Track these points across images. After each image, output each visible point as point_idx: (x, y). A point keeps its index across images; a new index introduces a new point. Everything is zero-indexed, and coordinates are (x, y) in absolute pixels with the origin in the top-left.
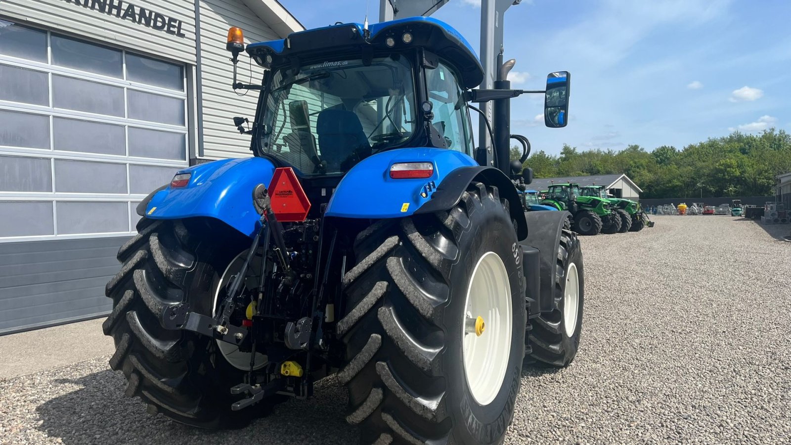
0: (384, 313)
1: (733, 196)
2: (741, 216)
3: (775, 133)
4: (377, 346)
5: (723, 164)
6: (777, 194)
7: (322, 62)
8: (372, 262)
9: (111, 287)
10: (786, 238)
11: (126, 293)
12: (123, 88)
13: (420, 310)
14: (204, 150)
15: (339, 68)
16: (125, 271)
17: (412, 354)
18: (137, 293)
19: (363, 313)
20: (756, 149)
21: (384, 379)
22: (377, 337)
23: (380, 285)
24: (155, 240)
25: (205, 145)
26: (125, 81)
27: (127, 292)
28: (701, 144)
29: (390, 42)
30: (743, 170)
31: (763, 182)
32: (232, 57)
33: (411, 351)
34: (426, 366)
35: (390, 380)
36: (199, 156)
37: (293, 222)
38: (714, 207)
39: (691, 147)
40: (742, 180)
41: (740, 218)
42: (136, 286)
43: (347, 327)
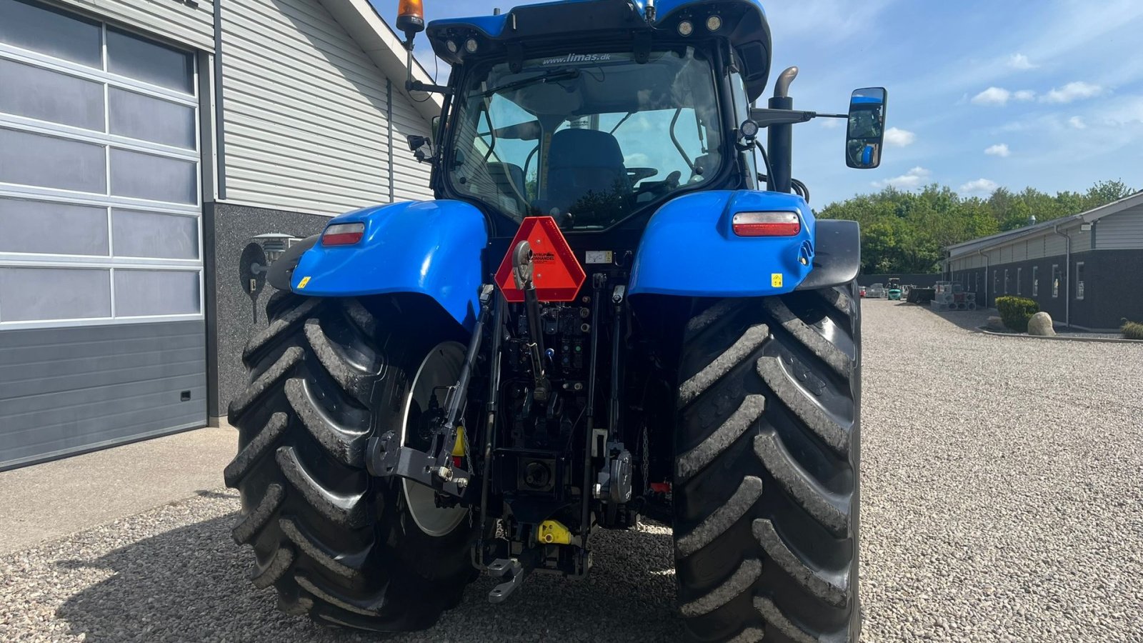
0: (766, 443)
1: (887, 273)
2: (899, 299)
3: (938, 190)
4: (756, 495)
5: (875, 230)
6: (945, 271)
7: (565, 54)
8: (731, 365)
9: (240, 408)
10: (984, 328)
11: (273, 417)
12: (103, 84)
13: (826, 438)
14: (227, 190)
15: (593, 64)
16: (267, 380)
17: (817, 505)
18: (294, 418)
19: (726, 444)
20: (916, 211)
21: (765, 545)
22: (755, 482)
23: (753, 400)
24: (317, 330)
25: (229, 182)
26: (105, 74)
27: (276, 416)
28: (848, 203)
29: (685, 28)
30: (899, 238)
31: (924, 256)
32: (405, 40)
33: (815, 502)
34: (839, 523)
35: (776, 547)
36: (219, 198)
37: (517, 303)
38: (864, 287)
39: (834, 206)
40: (898, 251)
41: (898, 302)
42: (293, 405)
43: (698, 465)
